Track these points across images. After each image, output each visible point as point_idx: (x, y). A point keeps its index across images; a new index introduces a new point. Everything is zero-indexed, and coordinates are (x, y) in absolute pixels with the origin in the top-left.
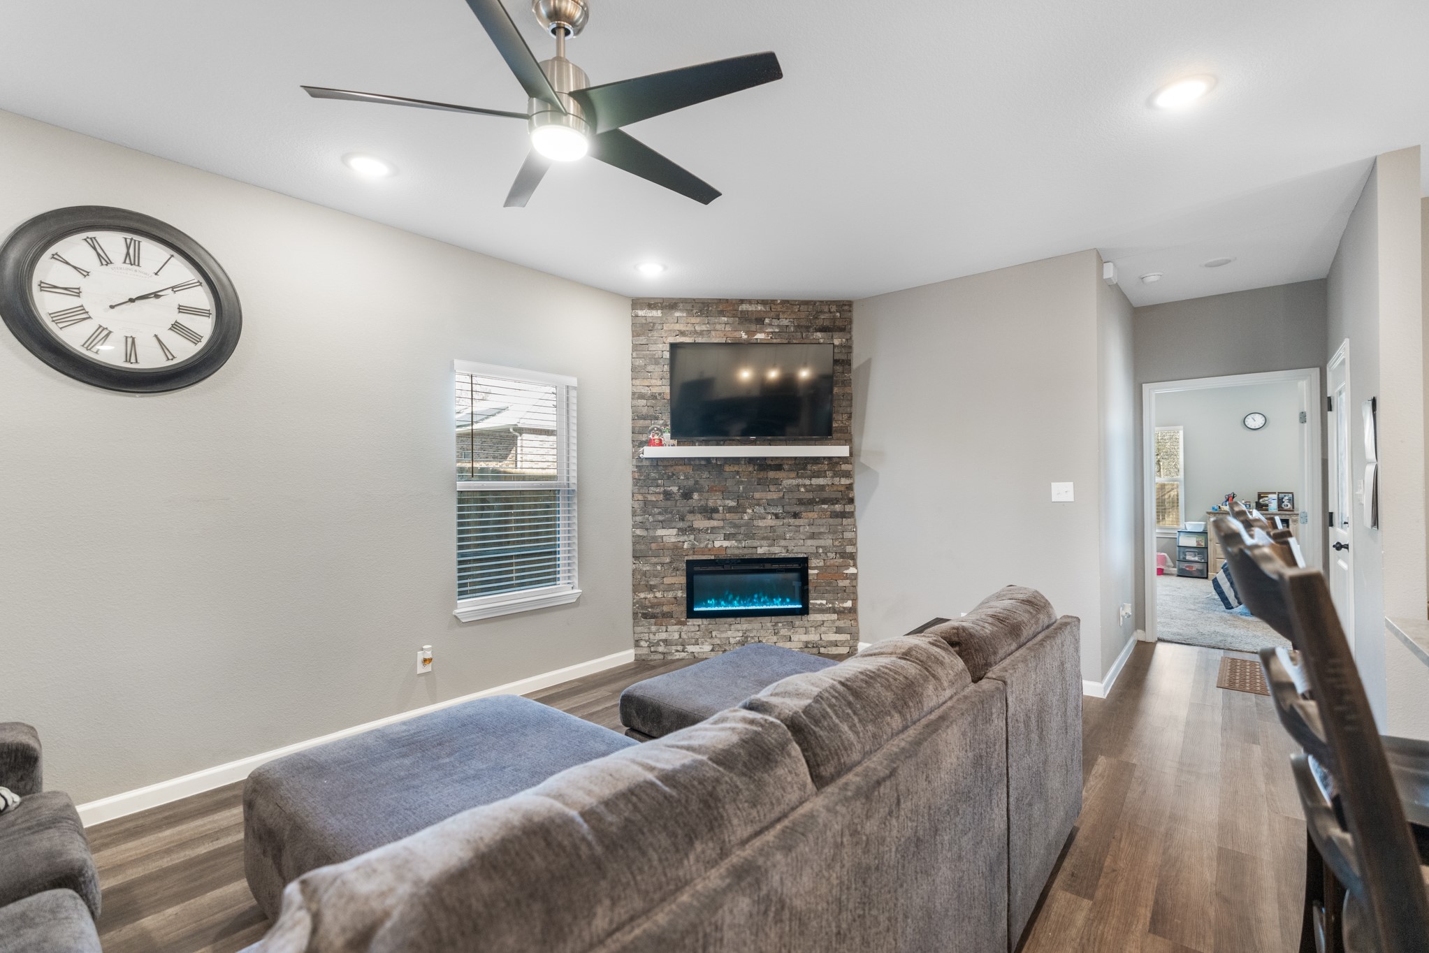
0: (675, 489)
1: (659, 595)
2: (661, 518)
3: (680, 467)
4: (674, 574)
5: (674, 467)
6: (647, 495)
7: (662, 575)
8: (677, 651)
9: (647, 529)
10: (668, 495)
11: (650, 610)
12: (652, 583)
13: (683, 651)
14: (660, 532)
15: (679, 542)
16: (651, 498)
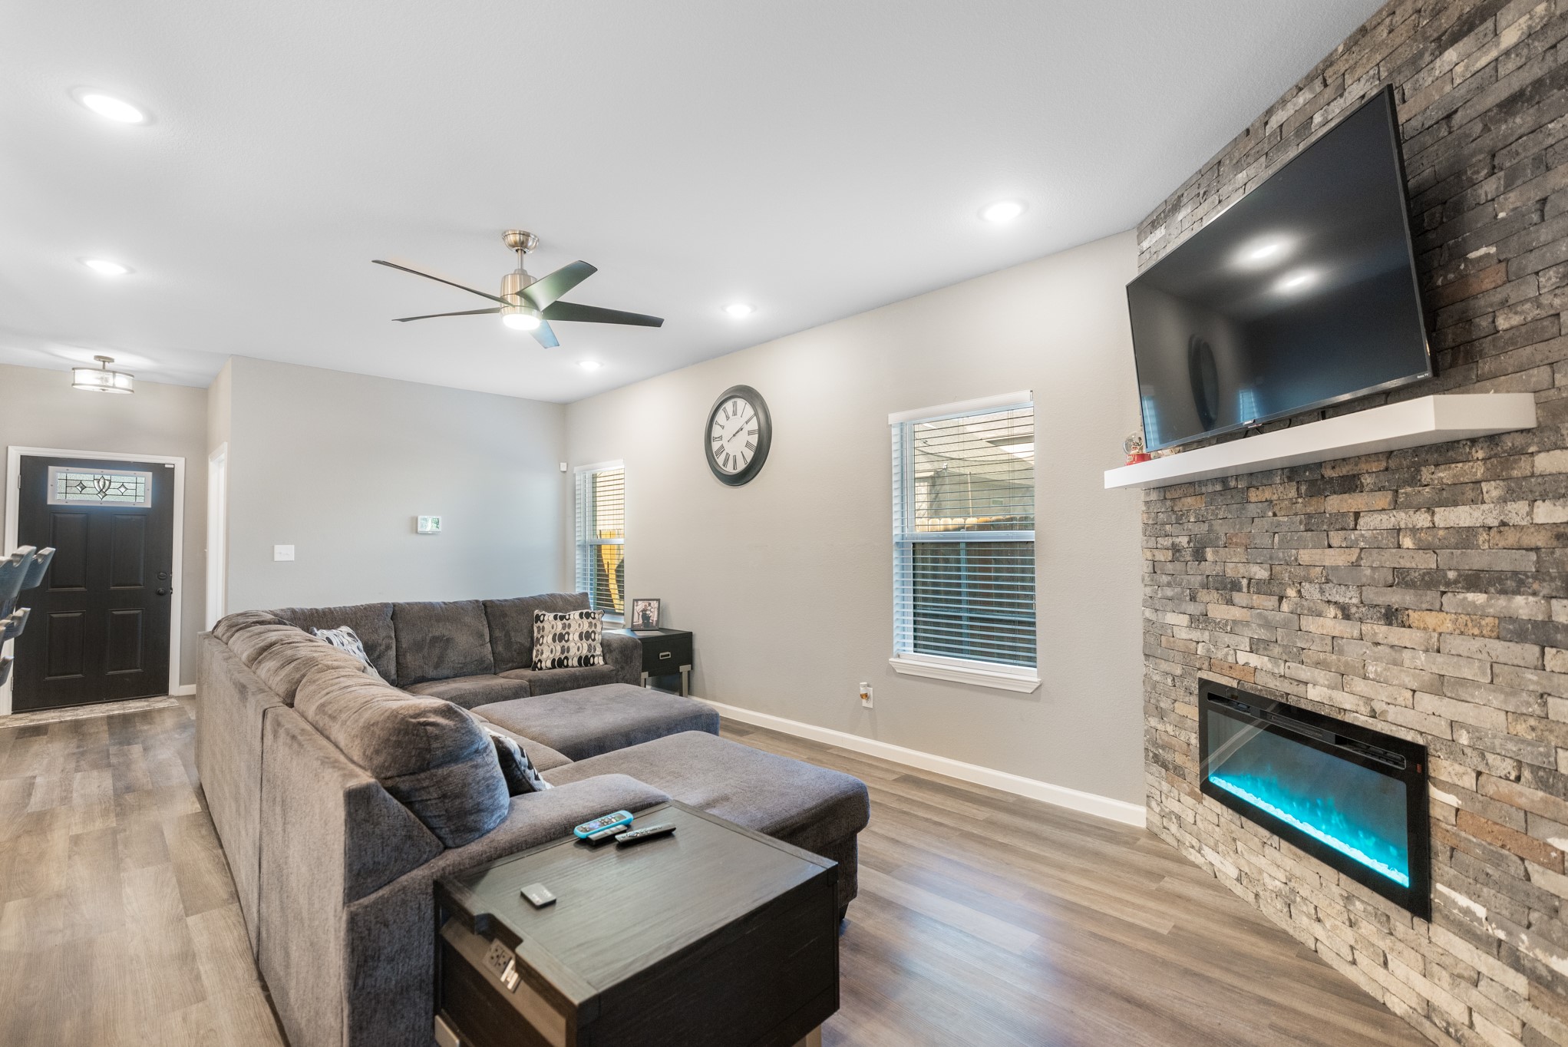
0: (1183, 541)
1: (1170, 729)
2: (1169, 592)
3: (1189, 500)
4: (1187, 699)
5: (1183, 500)
6: (1156, 552)
7: (1173, 696)
8: (1193, 847)
9: (1157, 610)
10: (1176, 549)
11: (1161, 751)
12: (1162, 705)
13: (1199, 852)
14: (1171, 618)
15: (1191, 640)
16: (1160, 556)
